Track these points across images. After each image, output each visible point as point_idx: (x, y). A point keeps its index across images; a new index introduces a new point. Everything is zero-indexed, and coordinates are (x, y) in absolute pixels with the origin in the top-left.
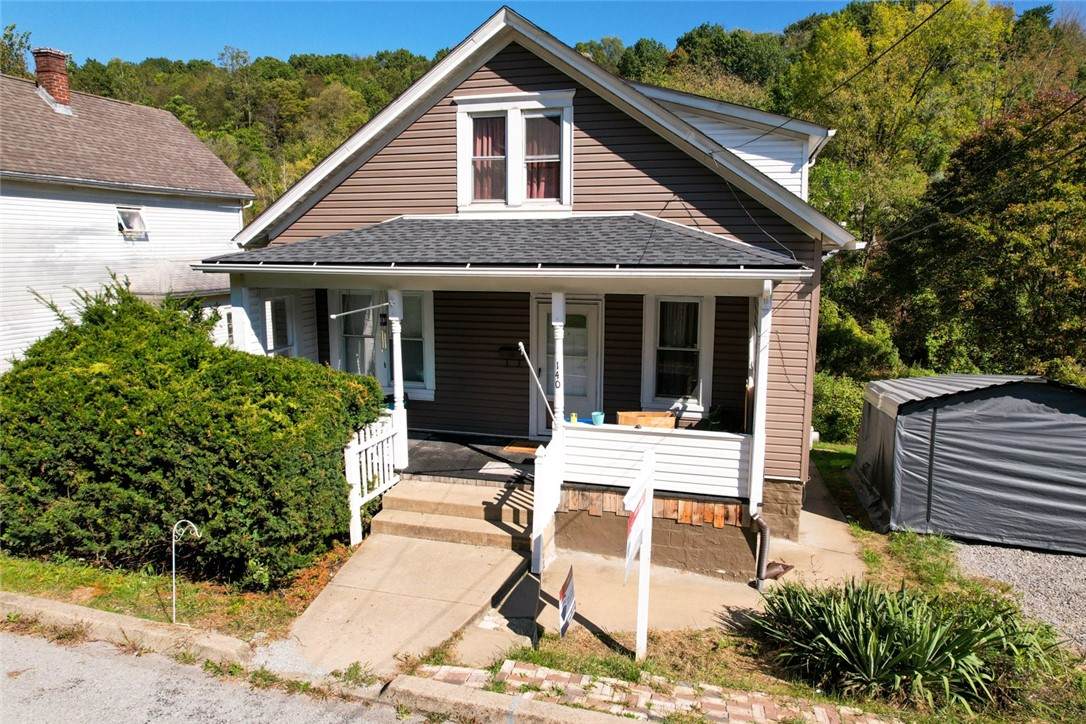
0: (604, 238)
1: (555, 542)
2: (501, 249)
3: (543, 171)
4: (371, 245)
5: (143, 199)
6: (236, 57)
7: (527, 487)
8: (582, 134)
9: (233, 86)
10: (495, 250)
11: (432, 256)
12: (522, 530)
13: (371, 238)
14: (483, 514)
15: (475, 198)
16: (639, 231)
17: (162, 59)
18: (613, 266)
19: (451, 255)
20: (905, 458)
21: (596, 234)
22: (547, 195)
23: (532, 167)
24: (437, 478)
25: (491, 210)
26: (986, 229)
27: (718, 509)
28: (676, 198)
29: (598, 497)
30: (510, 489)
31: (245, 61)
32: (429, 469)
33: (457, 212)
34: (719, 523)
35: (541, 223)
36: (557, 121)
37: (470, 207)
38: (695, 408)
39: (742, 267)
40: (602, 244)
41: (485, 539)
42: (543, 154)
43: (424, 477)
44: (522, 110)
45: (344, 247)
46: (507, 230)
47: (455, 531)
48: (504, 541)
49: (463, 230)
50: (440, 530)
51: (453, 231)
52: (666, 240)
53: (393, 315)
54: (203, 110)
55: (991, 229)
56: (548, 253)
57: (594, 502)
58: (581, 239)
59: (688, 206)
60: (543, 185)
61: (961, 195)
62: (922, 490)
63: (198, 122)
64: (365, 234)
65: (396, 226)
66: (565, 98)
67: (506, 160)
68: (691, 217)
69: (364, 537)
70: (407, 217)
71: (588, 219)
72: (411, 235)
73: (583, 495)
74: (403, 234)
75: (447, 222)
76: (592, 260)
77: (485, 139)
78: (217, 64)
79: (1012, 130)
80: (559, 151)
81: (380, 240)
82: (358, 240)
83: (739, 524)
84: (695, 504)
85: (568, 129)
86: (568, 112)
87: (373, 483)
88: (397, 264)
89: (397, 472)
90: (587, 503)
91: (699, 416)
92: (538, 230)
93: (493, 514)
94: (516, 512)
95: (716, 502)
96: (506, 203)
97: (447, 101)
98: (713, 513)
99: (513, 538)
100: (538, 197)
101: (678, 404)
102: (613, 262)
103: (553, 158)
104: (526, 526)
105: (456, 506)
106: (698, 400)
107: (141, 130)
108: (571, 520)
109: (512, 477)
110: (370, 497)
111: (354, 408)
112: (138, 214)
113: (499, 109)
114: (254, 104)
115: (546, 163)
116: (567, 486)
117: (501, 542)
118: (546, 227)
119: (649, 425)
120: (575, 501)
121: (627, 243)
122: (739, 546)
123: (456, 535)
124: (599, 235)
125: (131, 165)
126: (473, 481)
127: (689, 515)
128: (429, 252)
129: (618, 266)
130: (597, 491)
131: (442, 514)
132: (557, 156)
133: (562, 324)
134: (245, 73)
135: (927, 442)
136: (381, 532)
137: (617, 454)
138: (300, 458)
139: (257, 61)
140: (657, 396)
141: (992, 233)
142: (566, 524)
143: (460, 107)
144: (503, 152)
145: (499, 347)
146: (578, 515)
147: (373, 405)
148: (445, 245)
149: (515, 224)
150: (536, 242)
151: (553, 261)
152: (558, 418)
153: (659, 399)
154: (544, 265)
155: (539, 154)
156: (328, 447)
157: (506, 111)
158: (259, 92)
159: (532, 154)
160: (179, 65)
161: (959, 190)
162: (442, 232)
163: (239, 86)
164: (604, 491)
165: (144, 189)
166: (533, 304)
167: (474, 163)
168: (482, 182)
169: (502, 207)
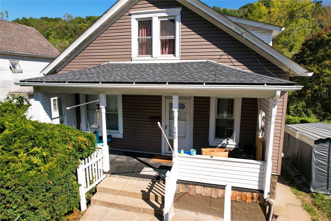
0: (195, 71)
1: (174, 206)
2: (149, 76)
3: (167, 44)
4: (93, 74)
5: (20, 57)
6: (69, 16)
7: (161, 182)
8: (185, 27)
9: (68, 25)
10: (147, 76)
11: (118, 79)
12: (159, 206)
13: (94, 71)
14: (141, 197)
15: (139, 54)
16: (211, 68)
17: (46, 17)
18: (202, 84)
19: (126, 78)
20: (317, 162)
21: (191, 69)
22: (169, 53)
23: (163, 41)
24: (122, 176)
25: (146, 60)
26: (316, 69)
27: (249, 195)
28: (225, 54)
29: (193, 188)
30: (154, 182)
31: (72, 18)
32: (118, 172)
33: (132, 60)
34: (249, 201)
35: (167, 65)
36: (173, 21)
37: (137, 58)
38: (232, 144)
39: (265, 84)
40: (195, 73)
41: (142, 210)
42: (167, 35)
43: (116, 176)
44: (159, 17)
45: (81, 75)
46: (152, 67)
47: (128, 206)
48: (150, 211)
49: (133, 68)
50: (121, 205)
51: (129, 68)
52: (224, 71)
53: (102, 105)
54: (59, 33)
55: (318, 69)
56: (171, 77)
57: (191, 190)
58: (185, 71)
59: (230, 57)
60: (167, 49)
61: (306, 57)
62: (325, 176)
63: (57, 37)
64: (92, 70)
65: (106, 66)
66: (177, 11)
67: (152, 39)
68: (232, 62)
69: (88, 207)
70: (111, 63)
71: (187, 63)
72: (111, 70)
73: (186, 186)
74: (108, 70)
75: (127, 65)
76: (192, 81)
77: (143, 30)
78: (63, 19)
79: (325, 35)
80: (174, 34)
81: (98, 72)
82: (88, 72)
83: (258, 202)
84: (238, 192)
85: (178, 25)
86: (179, 17)
87: (92, 181)
88: (102, 83)
89: (104, 173)
90: (188, 190)
91: (234, 147)
92: (166, 67)
93: (146, 197)
94: (156, 197)
95: (247, 192)
96: (152, 57)
97: (127, 14)
98: (246, 196)
99: (155, 211)
100: (165, 54)
101: (225, 141)
102: (202, 82)
103: (172, 37)
104: (161, 203)
105: (129, 193)
106: (233, 140)
107: (22, 33)
108: (181, 197)
109: (155, 177)
110: (90, 187)
111: (81, 150)
112: (18, 63)
113: (149, 17)
114: (74, 31)
115: (169, 39)
116: (179, 182)
117: (149, 212)
118: (169, 66)
119: (217, 156)
120: (183, 189)
121: (206, 73)
122: (258, 211)
123: (129, 207)
124: (193, 70)
125: (16, 45)
126: (138, 178)
127: (235, 196)
128: (117, 77)
129: (204, 84)
130: (193, 185)
131: (123, 196)
132: (173, 36)
133: (177, 110)
134: (72, 22)
135: (327, 156)
136: (95, 204)
137: (202, 169)
138: (45, 183)
139: (76, 18)
140: (215, 138)
141: (318, 70)
142: (179, 198)
143: (133, 16)
144: (151, 35)
145: (149, 116)
146: (184, 194)
147: (92, 147)
148: (124, 74)
149: (156, 65)
150: (165, 73)
151: (173, 81)
152: (175, 153)
153: (216, 139)
154: (169, 83)
155: (166, 36)
156: (62, 175)
157: (152, 18)
158: (76, 28)
159: (163, 36)
160: (52, 19)
161: (306, 56)
162: (124, 69)
163: (70, 26)
164: (196, 185)
165: (20, 54)
166: (163, 99)
167: (139, 40)
168: (142, 48)
169: (150, 58)
